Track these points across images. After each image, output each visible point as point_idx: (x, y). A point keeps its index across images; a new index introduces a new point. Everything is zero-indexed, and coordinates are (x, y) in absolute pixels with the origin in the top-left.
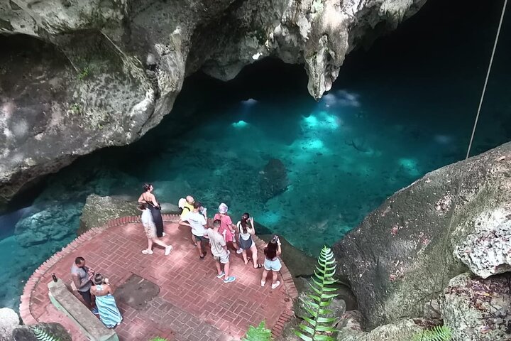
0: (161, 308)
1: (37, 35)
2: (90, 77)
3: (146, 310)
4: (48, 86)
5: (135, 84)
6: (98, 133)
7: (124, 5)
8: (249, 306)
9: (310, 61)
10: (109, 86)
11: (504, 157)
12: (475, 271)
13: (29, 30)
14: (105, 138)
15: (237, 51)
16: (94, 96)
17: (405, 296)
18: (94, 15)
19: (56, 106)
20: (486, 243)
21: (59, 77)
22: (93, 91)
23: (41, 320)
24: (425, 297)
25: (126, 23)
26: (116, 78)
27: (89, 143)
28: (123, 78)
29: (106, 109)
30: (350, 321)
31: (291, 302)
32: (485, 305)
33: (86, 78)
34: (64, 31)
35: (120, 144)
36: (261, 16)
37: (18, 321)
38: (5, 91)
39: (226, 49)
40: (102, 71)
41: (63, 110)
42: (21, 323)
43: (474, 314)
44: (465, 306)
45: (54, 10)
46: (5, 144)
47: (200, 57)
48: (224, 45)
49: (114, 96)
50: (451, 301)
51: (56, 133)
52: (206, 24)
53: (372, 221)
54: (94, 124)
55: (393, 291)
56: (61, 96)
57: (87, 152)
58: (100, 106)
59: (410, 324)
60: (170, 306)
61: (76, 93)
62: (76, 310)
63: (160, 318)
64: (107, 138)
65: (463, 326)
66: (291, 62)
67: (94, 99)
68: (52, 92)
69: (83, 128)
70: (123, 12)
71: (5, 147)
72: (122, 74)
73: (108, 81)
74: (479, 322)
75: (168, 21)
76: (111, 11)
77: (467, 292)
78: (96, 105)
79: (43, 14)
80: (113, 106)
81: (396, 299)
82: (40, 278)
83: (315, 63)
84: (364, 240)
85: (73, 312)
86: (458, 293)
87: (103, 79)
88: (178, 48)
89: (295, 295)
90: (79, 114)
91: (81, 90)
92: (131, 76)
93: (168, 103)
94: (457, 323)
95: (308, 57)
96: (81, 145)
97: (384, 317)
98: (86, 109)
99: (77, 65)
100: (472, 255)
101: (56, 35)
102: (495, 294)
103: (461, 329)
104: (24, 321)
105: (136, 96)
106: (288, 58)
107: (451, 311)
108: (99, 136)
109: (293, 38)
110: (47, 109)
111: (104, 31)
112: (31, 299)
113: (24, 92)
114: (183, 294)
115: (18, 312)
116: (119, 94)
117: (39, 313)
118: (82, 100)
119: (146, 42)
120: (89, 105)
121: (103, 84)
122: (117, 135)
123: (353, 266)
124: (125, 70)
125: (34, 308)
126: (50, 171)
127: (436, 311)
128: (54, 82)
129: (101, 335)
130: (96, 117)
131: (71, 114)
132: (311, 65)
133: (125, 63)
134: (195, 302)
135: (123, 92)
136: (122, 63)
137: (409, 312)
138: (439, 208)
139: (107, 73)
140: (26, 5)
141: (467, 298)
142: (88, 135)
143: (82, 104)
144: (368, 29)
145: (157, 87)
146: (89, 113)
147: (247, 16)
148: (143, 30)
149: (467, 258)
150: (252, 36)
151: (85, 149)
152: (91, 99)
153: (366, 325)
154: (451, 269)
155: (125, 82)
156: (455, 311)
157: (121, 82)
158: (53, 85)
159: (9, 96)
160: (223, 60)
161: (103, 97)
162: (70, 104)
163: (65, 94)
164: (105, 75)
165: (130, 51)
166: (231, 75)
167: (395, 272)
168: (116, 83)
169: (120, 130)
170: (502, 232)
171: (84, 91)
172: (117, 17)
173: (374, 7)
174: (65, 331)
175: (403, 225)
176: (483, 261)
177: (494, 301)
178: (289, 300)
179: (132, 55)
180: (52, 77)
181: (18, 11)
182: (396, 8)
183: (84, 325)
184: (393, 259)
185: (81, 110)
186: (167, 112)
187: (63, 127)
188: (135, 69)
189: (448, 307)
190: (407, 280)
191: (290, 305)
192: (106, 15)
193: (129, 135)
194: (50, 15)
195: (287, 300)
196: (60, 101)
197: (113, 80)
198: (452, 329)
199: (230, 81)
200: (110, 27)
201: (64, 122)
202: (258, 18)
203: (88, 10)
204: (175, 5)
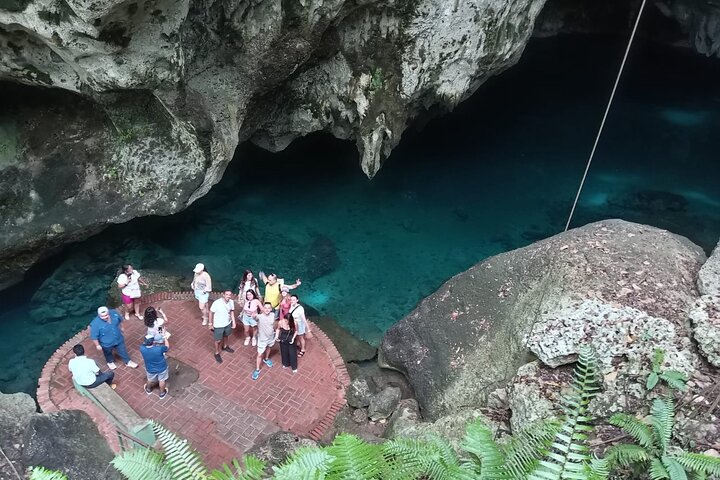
0: (201, 395)
1: (79, 91)
2: (133, 140)
3: (184, 397)
4: (83, 147)
5: (185, 150)
6: (138, 200)
7: (181, 67)
8: (298, 393)
9: (366, 140)
10: (154, 151)
11: (567, 246)
12: (545, 361)
13: (70, 85)
14: (146, 207)
15: (289, 122)
16: (136, 160)
17: (466, 385)
18: (149, 75)
19: (91, 168)
20: (555, 332)
21: (96, 137)
22: (135, 155)
23: (62, 407)
24: (489, 387)
25: (181, 85)
26: (163, 143)
27: (127, 211)
28: (170, 143)
29: (149, 174)
30: (406, 410)
31: (343, 390)
32: (555, 395)
33: (128, 141)
34: (113, 89)
35: (163, 214)
36: (316, 89)
37: (35, 407)
38: (33, 148)
39: (279, 119)
40: (147, 134)
41: (99, 174)
42: (39, 410)
43: (544, 404)
44: (535, 397)
45: (103, 66)
46: (30, 208)
47: (251, 126)
48: (276, 116)
49: (160, 161)
50: (520, 390)
51: (89, 198)
52: (263, 93)
53: (430, 306)
54: (134, 189)
55: (454, 379)
56: (97, 158)
57: (125, 220)
58: (143, 171)
59: (477, 414)
60: (211, 393)
61: (115, 156)
62: (104, 396)
63: (199, 407)
64: (147, 206)
65: (534, 417)
66: (343, 137)
67: (137, 164)
68: (87, 153)
69: (121, 194)
70: (179, 75)
71: (29, 211)
72: (169, 139)
73: (153, 145)
74: (550, 413)
75: (224, 87)
76: (167, 73)
77: (537, 382)
78: (138, 170)
79: (91, 69)
80: (158, 172)
81: (458, 386)
82: (61, 359)
83: (371, 141)
84: (423, 325)
85: (100, 398)
86: (528, 382)
87: (148, 143)
88: (234, 116)
89: (348, 382)
90: (117, 178)
91: (122, 153)
92: (180, 142)
93: (218, 172)
94: (528, 414)
95: (364, 135)
96: (117, 213)
97: (443, 406)
98: (126, 174)
99: (120, 127)
100: (542, 344)
101: (102, 93)
102: (564, 384)
103: (532, 419)
104: (42, 407)
105: (185, 163)
106: (340, 133)
107: (521, 401)
108: (140, 203)
109: (349, 114)
110: (80, 171)
111: (157, 93)
112: (51, 383)
113: (55, 151)
114: (226, 380)
115: (35, 397)
116: (166, 160)
117: (60, 399)
118: (122, 164)
119: (201, 107)
120: (130, 169)
121: (147, 148)
122: (160, 203)
123: (411, 352)
124: (174, 134)
125: (54, 393)
126: (77, 239)
127: (502, 401)
128: (89, 142)
129: (133, 425)
130: (137, 183)
131: (107, 178)
132: (367, 143)
133: (174, 127)
134: (239, 389)
135: (170, 159)
136: (171, 127)
137: (470, 401)
138: (501, 294)
139: (153, 137)
140: (73, 59)
141: (537, 387)
142: (127, 203)
143: (121, 167)
144: (422, 110)
145: (210, 155)
146: (129, 179)
147: (302, 88)
148: (197, 94)
149: (536, 347)
150: (306, 109)
151: (122, 216)
152: (133, 163)
153: (423, 414)
154: (515, 357)
155: (173, 147)
156: (526, 401)
157: (167, 148)
158: (89, 145)
159: (37, 155)
160: (275, 130)
161: (147, 162)
162: (107, 167)
163: (102, 156)
164: (150, 139)
165: (183, 116)
166: (281, 146)
167: (455, 358)
168: (162, 148)
169: (165, 198)
170: (571, 321)
171: (126, 155)
172: (172, 79)
173: (432, 88)
174: (90, 420)
175: (464, 311)
176: (554, 350)
177: (563, 391)
178: (340, 388)
179: (186, 120)
180: (88, 137)
181: (60, 64)
182: (453, 92)
183: (114, 413)
184: (453, 346)
185: (119, 174)
186: (216, 182)
187: (98, 193)
188: (185, 134)
189: (518, 397)
190: (468, 368)
191: (342, 393)
192: (161, 76)
193: (174, 205)
194: (98, 71)
195: (339, 388)
196: (96, 164)
197: (159, 145)
198: (522, 420)
199: (278, 153)
200: (163, 89)
201: (100, 186)
202: (313, 91)
203: (142, 69)
204: (232, 71)
